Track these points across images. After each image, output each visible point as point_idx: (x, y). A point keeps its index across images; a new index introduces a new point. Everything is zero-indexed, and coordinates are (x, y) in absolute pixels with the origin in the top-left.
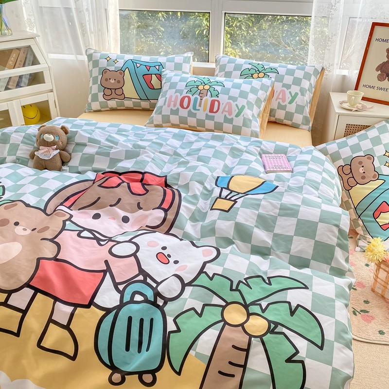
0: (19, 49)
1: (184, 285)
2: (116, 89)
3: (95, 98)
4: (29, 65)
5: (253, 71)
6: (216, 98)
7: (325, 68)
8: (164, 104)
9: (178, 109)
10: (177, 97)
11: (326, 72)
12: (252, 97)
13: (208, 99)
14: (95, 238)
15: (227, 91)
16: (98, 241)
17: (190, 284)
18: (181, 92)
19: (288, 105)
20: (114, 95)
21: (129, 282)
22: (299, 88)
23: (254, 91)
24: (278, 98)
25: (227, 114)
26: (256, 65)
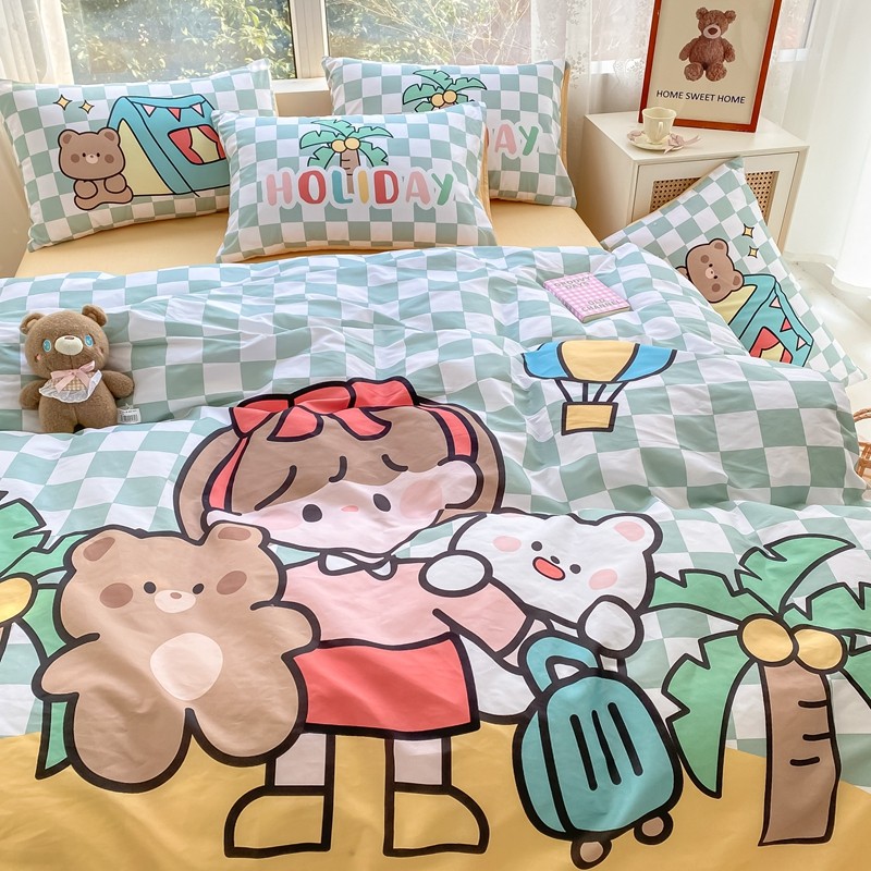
1: (635, 615)
2: (105, 179)
3: (52, 209)
5: (428, 91)
6: (383, 168)
7: (570, 62)
8: (260, 199)
9: (298, 205)
10: (286, 177)
11: (574, 72)
12: (458, 152)
13: (365, 171)
14: (360, 566)
15: (402, 148)
16: (369, 568)
17: (645, 606)
18: (293, 163)
19: (523, 157)
20: (103, 195)
21: (522, 642)
22: (535, 116)
23: (457, 137)
24: (498, 145)
25: (418, 200)
26: (430, 74)
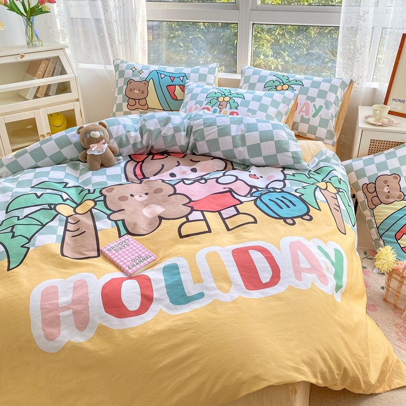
0: (48, 59)
2: (139, 99)
4: (57, 75)
5: (277, 83)
7: (354, 80)
10: (196, 108)
12: (272, 111)
13: (227, 111)
15: (246, 104)
18: (201, 103)
19: (311, 118)
20: (137, 106)
22: (323, 101)
23: (275, 104)
24: (301, 111)
26: (281, 77)
